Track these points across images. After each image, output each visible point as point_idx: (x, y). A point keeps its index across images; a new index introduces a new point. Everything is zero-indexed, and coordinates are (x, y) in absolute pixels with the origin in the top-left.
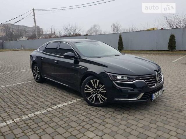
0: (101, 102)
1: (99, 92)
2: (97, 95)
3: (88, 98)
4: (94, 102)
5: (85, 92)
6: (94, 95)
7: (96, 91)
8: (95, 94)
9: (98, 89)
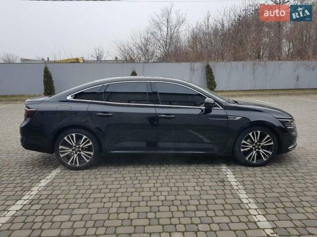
0: (265, 159)
1: (260, 147)
2: (257, 151)
3: (247, 159)
4: (255, 162)
5: (242, 150)
6: (254, 152)
7: (257, 147)
8: (255, 150)
9: (258, 144)
